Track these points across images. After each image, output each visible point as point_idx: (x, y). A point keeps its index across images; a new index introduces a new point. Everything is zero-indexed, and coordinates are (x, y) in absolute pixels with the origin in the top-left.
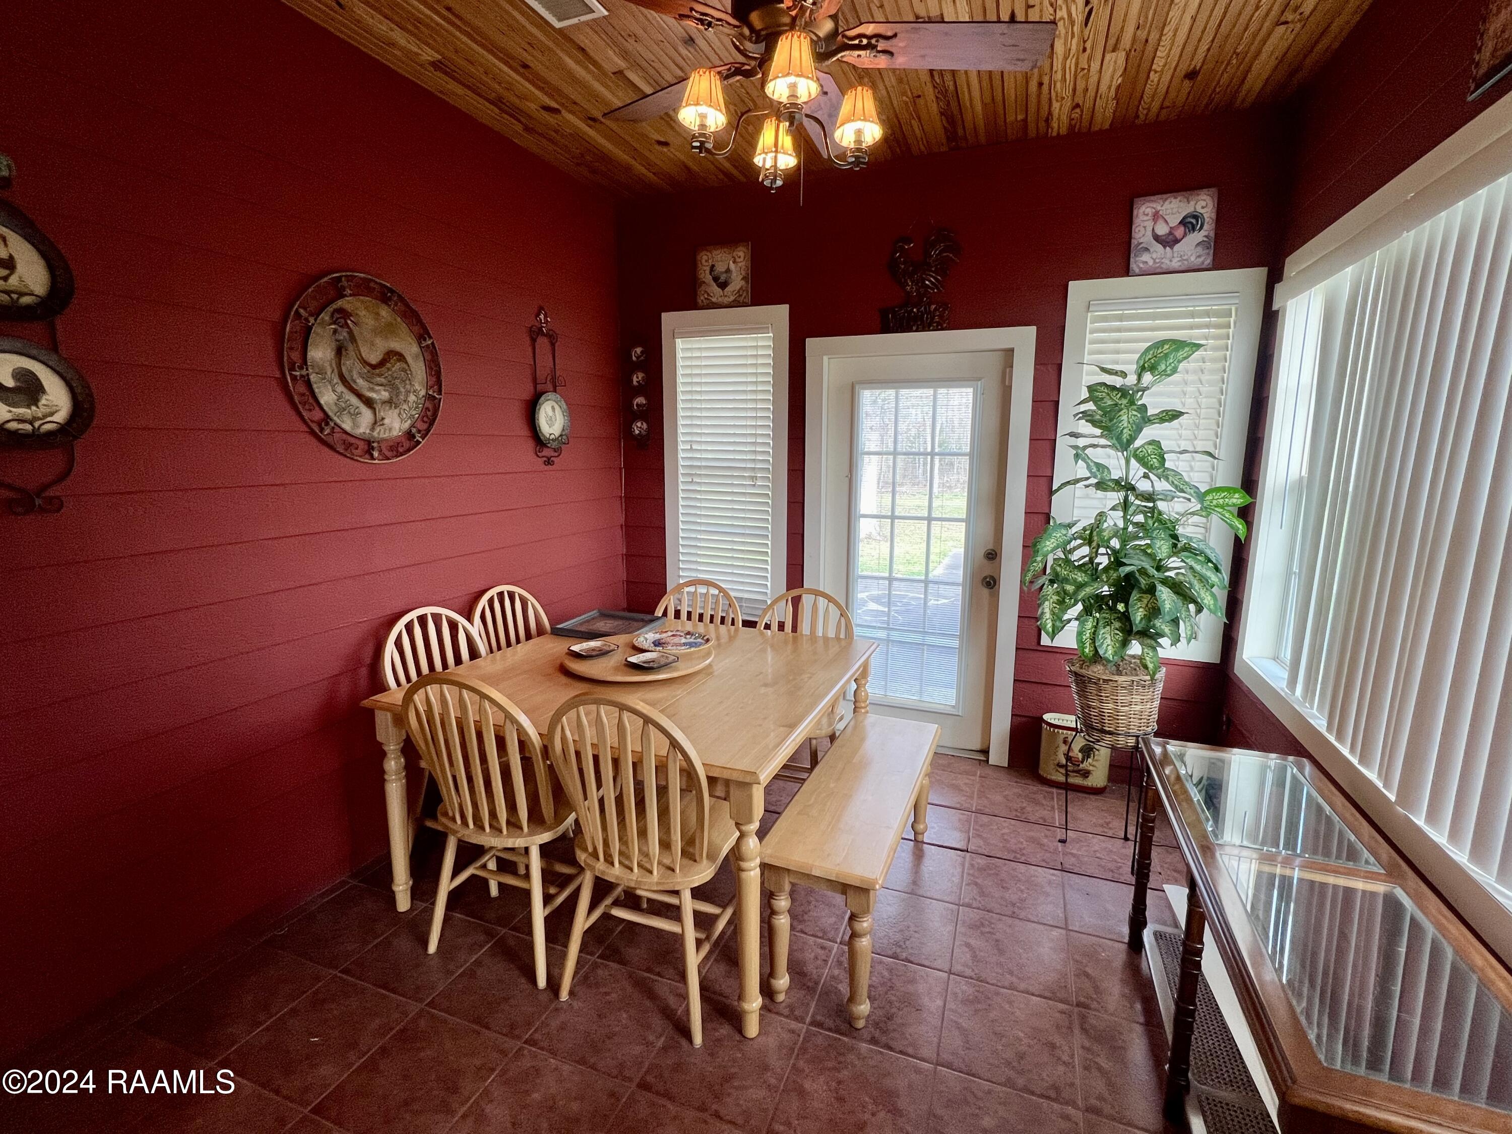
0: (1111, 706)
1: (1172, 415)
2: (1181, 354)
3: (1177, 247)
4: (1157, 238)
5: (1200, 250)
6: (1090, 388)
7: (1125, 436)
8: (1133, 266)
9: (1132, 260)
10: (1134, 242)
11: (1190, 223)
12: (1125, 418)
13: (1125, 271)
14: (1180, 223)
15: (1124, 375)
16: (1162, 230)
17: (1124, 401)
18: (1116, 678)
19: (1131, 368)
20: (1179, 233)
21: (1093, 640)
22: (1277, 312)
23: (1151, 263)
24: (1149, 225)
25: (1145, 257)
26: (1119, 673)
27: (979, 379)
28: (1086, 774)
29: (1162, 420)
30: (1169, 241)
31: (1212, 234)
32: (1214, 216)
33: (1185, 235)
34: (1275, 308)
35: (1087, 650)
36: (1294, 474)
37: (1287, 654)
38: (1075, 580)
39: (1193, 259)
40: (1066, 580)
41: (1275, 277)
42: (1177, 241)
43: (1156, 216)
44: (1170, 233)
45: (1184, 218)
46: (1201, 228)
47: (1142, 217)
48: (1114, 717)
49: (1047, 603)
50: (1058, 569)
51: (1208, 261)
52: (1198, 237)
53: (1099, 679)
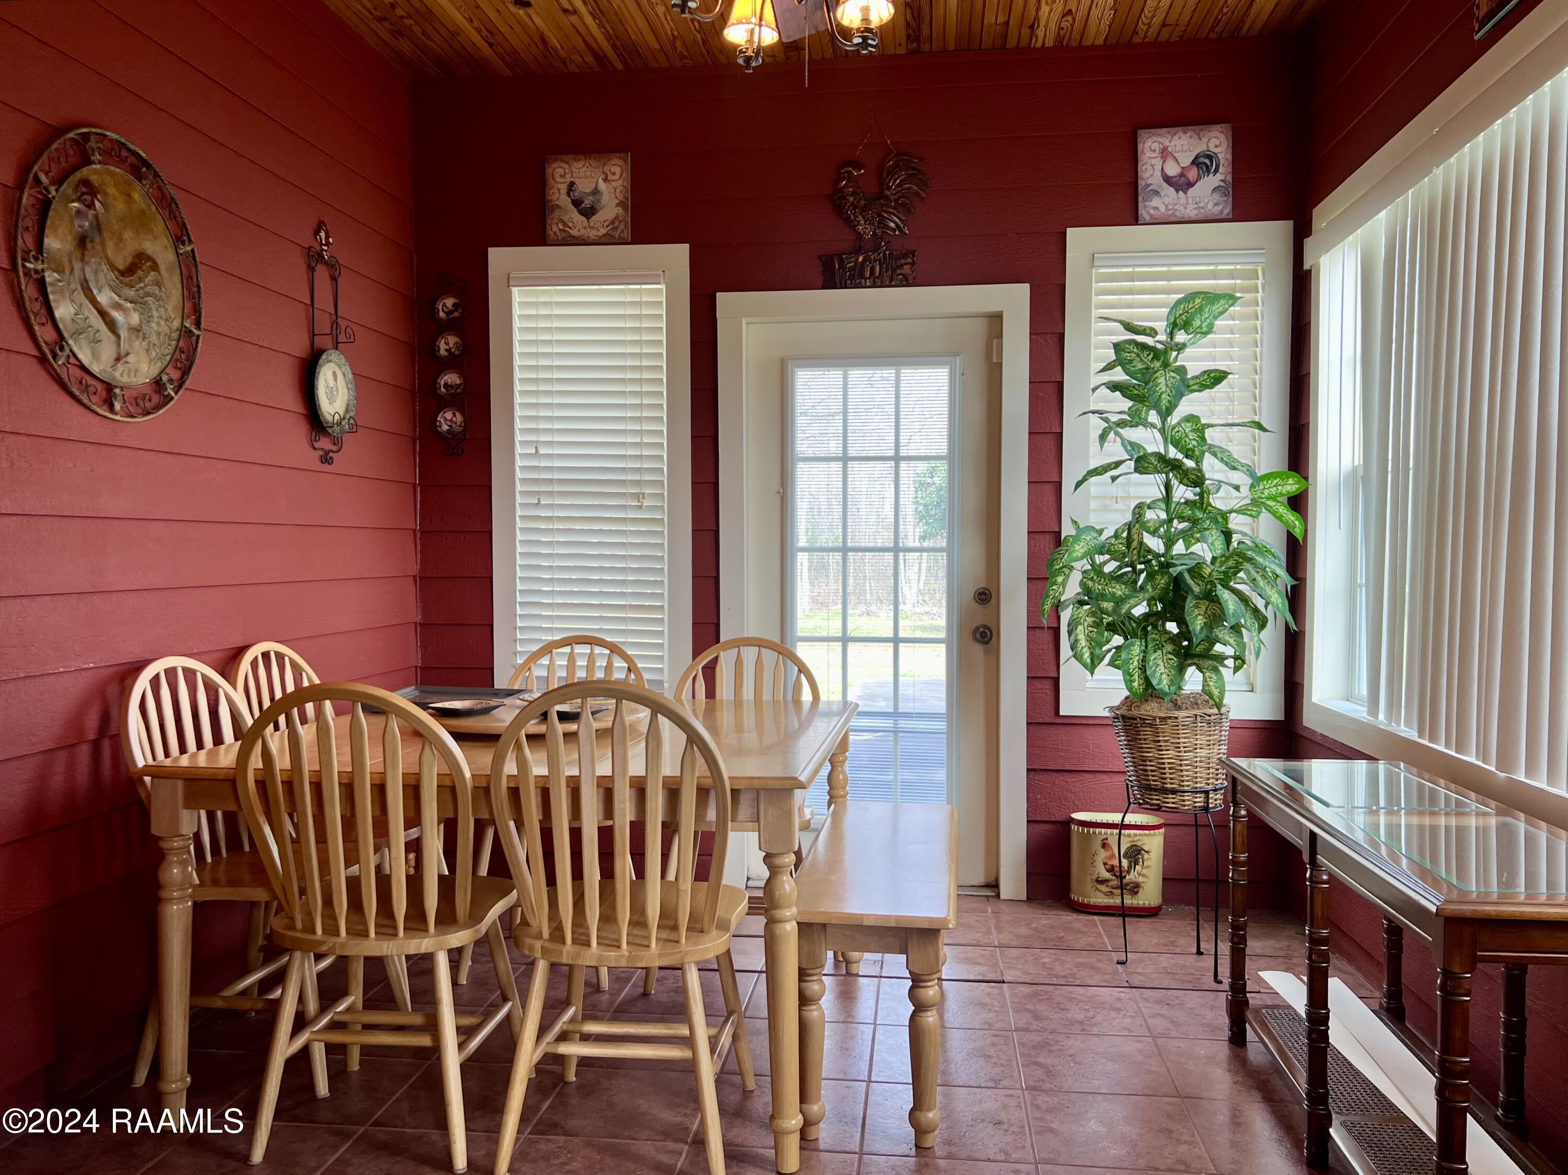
0: (1172, 753)
1: (1215, 378)
2: (1217, 308)
3: (1191, 191)
4: (1167, 179)
5: (1217, 197)
6: (1117, 347)
7: (1164, 403)
8: (1142, 212)
9: (1140, 205)
10: (1141, 184)
11: (1203, 163)
12: (1162, 380)
13: (1134, 219)
14: (1193, 162)
15: (1152, 332)
16: (1172, 170)
17: (1157, 364)
18: (1176, 713)
19: (1161, 326)
20: (1192, 174)
21: (1143, 669)
22: (1309, 272)
23: (1163, 209)
24: (1158, 163)
25: (1156, 202)
26: (1177, 707)
27: (956, 355)
28: (1135, 889)
29: (1203, 387)
30: (1181, 184)
31: (1229, 178)
32: (1229, 156)
33: (1199, 179)
34: (1306, 267)
35: (1136, 684)
36: (1347, 464)
37: (1363, 689)
38: (1113, 595)
39: (1210, 206)
40: (1102, 596)
41: (1302, 231)
42: (1191, 185)
43: (1165, 154)
44: (1182, 175)
45: (1197, 157)
46: (1216, 171)
47: (1149, 154)
48: (1177, 769)
49: (1080, 628)
50: (1090, 584)
51: (1228, 210)
52: (1213, 181)
53: (1154, 718)
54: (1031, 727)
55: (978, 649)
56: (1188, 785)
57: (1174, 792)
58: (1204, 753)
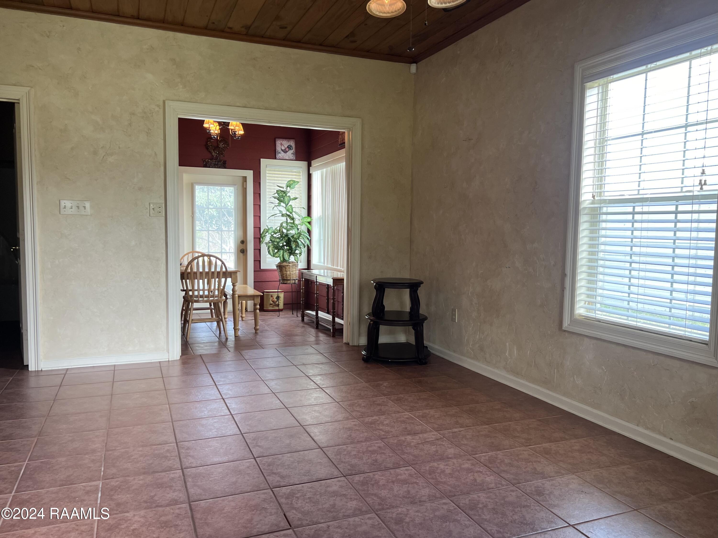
0: (289, 272)
1: (296, 199)
2: (295, 184)
3: (287, 153)
4: (282, 150)
5: (292, 155)
6: (277, 191)
7: (287, 203)
8: (277, 157)
9: (277, 155)
10: (277, 150)
11: (289, 147)
12: (286, 198)
13: (275, 158)
14: (288, 147)
15: (283, 188)
16: (283, 148)
17: (284, 195)
18: (290, 264)
19: (284, 186)
20: (287, 149)
21: (283, 256)
22: (311, 174)
23: (281, 157)
24: (280, 146)
25: (280, 155)
26: (290, 263)
27: (236, 185)
28: (278, 305)
29: (293, 200)
30: (285, 151)
31: (295, 151)
32: (295, 146)
33: (288, 151)
34: (310, 173)
35: (281, 259)
36: (319, 215)
37: (322, 261)
38: (277, 241)
39: (291, 157)
40: (274, 241)
41: (309, 165)
42: (287, 152)
43: (281, 144)
44: (285, 149)
45: (288, 146)
46: (292, 149)
47: (278, 144)
48: (290, 275)
49: (270, 248)
50: (272, 239)
51: (295, 158)
52: (291, 151)
53: (285, 266)
54: (255, 272)
55: (242, 254)
56: (292, 279)
57: (289, 280)
58: (294, 272)
